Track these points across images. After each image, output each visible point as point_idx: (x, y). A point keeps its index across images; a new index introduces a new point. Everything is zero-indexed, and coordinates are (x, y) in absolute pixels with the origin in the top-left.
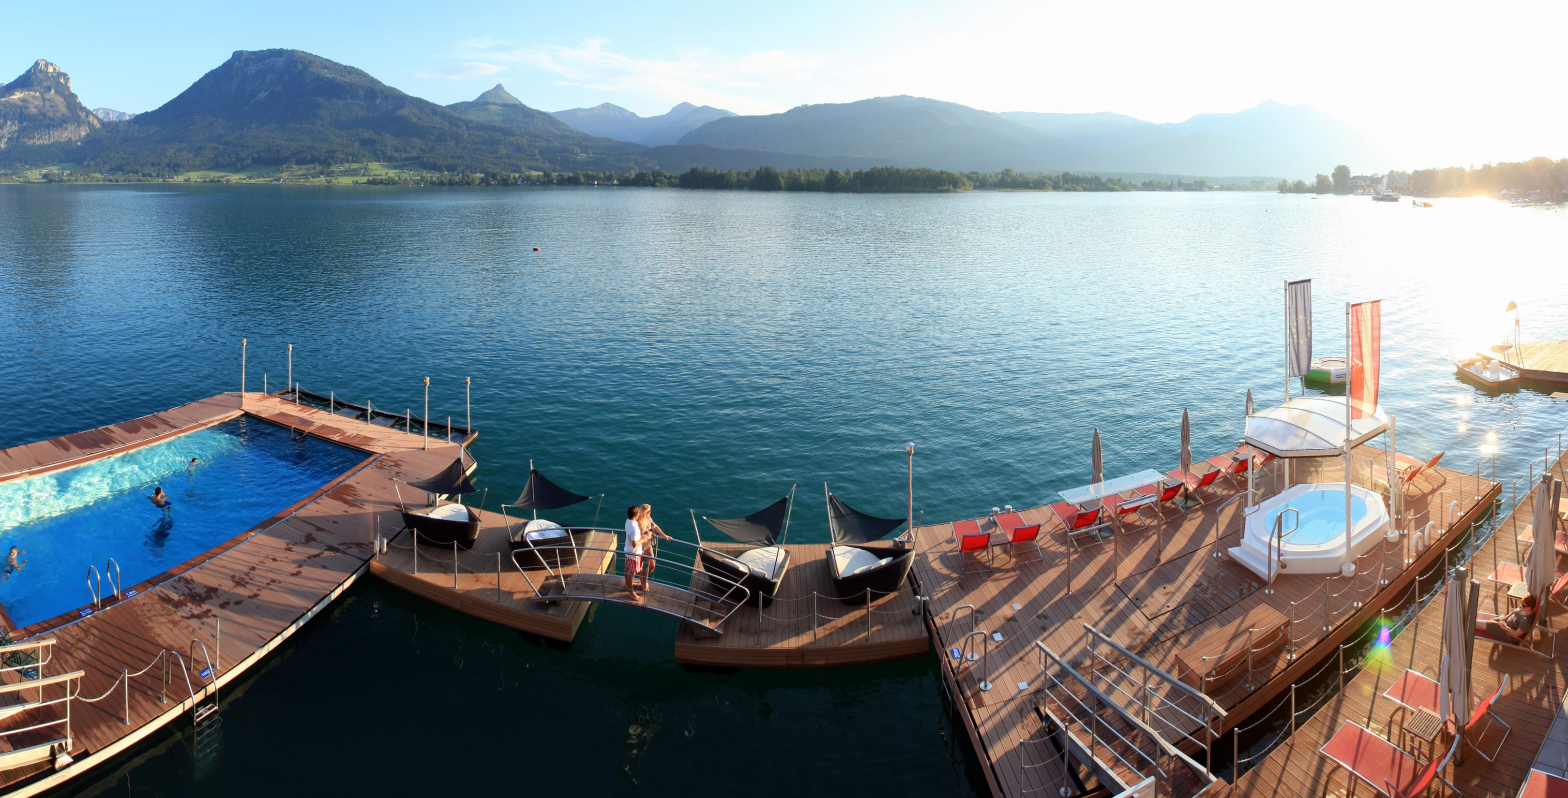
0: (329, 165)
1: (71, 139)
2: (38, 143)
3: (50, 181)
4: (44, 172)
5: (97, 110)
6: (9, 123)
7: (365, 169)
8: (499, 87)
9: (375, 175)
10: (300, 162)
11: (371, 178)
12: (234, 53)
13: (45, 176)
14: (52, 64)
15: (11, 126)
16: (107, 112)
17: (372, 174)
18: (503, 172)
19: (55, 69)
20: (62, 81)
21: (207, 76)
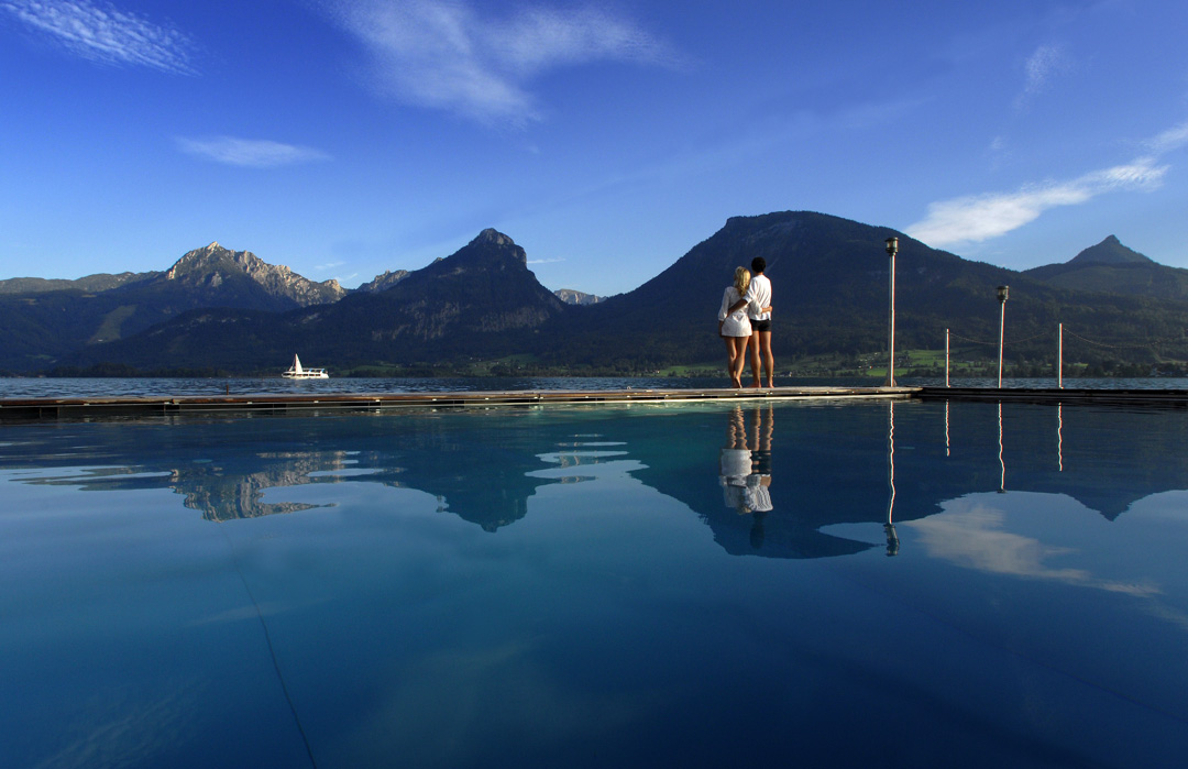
0: (853, 354)
1: (526, 325)
2: (485, 330)
3: (500, 374)
4: (492, 364)
5: (560, 292)
6: (448, 305)
7: (904, 357)
8: (1112, 240)
9: (918, 366)
10: (815, 351)
11: (912, 370)
12: (730, 221)
13: (494, 369)
14: (502, 235)
15: (450, 309)
16: (571, 294)
17: (914, 364)
18: (1122, 362)
19: (505, 241)
20: (515, 255)
21: (695, 249)
